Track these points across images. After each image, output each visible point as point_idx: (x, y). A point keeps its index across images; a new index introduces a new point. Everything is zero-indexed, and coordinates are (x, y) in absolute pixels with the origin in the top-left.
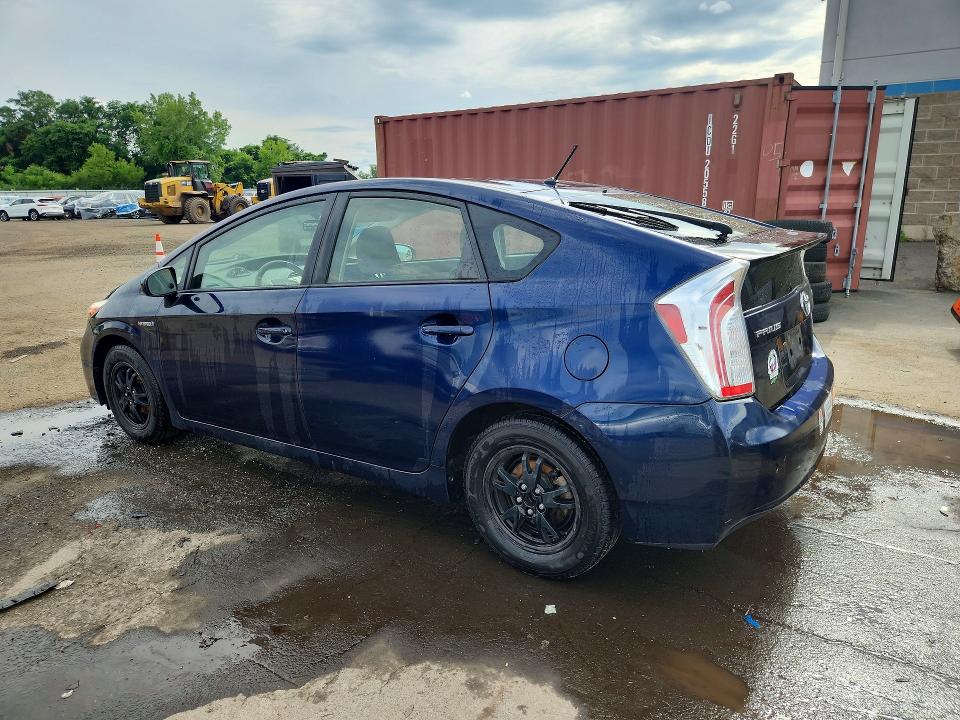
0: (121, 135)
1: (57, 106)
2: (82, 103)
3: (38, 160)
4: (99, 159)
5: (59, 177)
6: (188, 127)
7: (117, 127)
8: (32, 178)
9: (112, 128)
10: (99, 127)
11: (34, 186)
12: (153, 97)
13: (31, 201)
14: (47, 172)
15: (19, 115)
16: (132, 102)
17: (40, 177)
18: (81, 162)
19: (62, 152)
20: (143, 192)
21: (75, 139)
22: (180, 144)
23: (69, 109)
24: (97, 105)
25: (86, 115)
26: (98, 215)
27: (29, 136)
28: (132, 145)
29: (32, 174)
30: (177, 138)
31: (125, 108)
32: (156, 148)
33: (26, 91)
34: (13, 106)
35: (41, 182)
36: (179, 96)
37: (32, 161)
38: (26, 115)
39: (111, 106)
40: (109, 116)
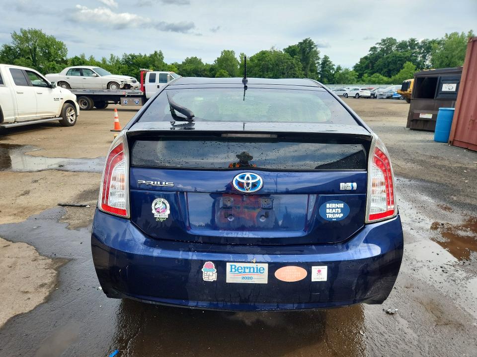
0: (424, 57)
1: (397, 44)
2: (409, 42)
3: (379, 71)
4: (407, 70)
5: (385, 79)
6: (461, 50)
7: (423, 53)
8: (374, 79)
9: (420, 53)
10: (413, 53)
11: (374, 83)
12: (447, 35)
13: (358, 89)
14: (381, 76)
15: (378, 50)
16: (435, 39)
17: (377, 79)
18: (398, 71)
19: (391, 67)
20: (401, 86)
21: (399, 60)
22: (453, 60)
23: (403, 46)
24: (416, 42)
25: (409, 48)
26: (384, 97)
27: (379, 60)
28: (428, 61)
29: (374, 77)
30: (452, 57)
31: (430, 42)
32: (439, 63)
33: (385, 38)
34: (377, 46)
35: (377, 81)
36: (463, 33)
37: (377, 72)
38: (382, 50)
39: (423, 42)
40: (420, 47)
